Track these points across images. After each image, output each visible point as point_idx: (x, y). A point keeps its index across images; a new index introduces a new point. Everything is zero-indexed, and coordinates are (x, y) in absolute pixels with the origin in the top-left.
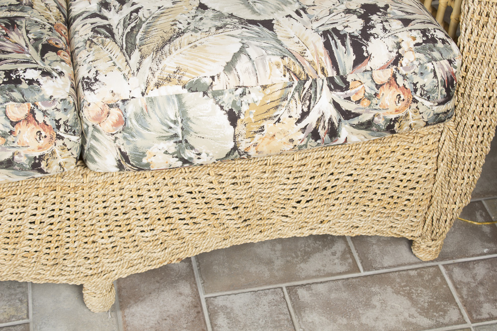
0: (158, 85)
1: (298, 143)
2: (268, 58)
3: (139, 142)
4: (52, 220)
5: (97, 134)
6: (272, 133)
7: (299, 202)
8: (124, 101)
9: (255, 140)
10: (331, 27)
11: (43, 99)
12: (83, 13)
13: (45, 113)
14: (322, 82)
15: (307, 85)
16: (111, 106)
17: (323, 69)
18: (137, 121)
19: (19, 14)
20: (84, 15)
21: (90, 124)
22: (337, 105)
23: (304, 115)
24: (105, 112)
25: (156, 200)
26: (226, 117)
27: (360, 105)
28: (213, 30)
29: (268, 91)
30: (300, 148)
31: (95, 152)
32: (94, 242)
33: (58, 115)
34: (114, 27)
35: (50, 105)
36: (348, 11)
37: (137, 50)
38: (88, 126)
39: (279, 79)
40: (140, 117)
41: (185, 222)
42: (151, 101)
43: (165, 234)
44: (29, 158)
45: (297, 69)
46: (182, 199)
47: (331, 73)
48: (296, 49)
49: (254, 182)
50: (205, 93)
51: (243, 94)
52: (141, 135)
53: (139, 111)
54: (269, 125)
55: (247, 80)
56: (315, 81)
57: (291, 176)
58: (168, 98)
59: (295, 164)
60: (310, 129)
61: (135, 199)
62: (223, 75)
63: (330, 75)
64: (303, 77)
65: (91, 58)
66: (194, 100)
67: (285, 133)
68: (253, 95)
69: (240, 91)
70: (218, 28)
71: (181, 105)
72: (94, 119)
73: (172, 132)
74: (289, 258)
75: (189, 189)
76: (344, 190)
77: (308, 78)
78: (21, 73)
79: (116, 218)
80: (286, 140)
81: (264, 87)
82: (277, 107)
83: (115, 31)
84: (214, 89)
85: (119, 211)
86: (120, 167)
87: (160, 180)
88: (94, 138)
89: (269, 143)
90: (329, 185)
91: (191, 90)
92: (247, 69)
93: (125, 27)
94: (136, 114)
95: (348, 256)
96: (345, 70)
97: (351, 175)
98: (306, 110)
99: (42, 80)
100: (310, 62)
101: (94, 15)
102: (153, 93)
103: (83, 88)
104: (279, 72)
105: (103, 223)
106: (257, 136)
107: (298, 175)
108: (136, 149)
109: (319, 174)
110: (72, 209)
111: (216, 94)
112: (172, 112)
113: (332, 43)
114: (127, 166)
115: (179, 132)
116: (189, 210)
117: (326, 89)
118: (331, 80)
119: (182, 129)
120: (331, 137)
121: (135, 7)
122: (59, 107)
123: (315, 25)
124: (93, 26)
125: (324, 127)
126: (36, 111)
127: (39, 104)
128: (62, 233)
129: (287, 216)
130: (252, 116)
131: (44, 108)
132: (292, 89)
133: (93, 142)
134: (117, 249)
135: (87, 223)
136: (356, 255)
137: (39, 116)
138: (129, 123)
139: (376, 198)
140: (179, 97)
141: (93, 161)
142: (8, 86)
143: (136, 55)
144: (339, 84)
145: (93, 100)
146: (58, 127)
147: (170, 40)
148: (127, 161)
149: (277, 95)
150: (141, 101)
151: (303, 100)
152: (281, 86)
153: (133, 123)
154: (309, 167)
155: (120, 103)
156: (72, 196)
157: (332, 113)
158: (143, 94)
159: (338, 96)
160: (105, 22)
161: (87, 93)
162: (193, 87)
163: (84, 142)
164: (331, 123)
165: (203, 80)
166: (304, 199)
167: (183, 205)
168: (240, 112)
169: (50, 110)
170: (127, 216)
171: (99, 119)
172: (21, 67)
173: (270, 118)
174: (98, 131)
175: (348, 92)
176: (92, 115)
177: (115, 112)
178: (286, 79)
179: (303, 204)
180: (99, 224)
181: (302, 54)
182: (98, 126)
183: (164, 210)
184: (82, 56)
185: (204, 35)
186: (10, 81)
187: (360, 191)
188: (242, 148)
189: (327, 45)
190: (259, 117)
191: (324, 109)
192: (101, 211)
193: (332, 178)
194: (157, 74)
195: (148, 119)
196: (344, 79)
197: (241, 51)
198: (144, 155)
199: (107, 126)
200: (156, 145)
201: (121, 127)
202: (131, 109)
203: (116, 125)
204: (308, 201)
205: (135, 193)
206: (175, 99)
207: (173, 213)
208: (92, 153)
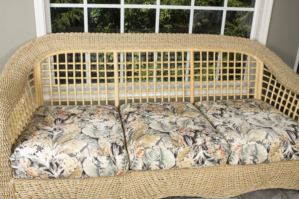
0: (250, 142)
1: (282, 159)
2: (275, 136)
3: (245, 156)
4: (216, 179)
5: (234, 154)
6: (276, 156)
7: (277, 177)
8: (242, 145)
9: (272, 157)
10: (287, 129)
11: (222, 144)
12: (219, 125)
13: (223, 147)
14: (289, 142)
15: (285, 143)
16: (239, 146)
17: (289, 139)
18: (245, 150)
19: (204, 124)
20: (220, 125)
21: (233, 151)
22: (293, 149)
23: (285, 151)
24: (238, 148)
25: (242, 174)
26: (266, 150)
27: (298, 149)
28: (258, 129)
29: (276, 144)
30: (282, 160)
31: (233, 159)
32: (224, 186)
33: (226, 148)
34: (231, 128)
35: (224, 145)
36: (289, 126)
37: (241, 133)
38: (232, 151)
39: (278, 141)
40: (246, 149)
41: (248, 181)
42: (249, 145)
43: (243, 185)
44: (218, 159)
45: (283, 139)
46: (249, 174)
47: (291, 140)
48: (281, 134)
49: (267, 170)
50: (261, 144)
51: (270, 145)
52: (246, 154)
53: (246, 148)
54: (276, 153)
55: (271, 141)
56: (287, 142)
57: (276, 169)
58: (253, 145)
59: (278, 166)
60: (285, 155)
61: (237, 174)
62: (265, 140)
63: (290, 141)
64: (284, 141)
65: (229, 135)
66: (258, 145)
67: (279, 156)
68: (273, 145)
69: (269, 144)
70: (259, 129)
71: (256, 147)
72: (234, 150)
73: (253, 154)
74: (266, 197)
75: (251, 171)
76: (289, 174)
77: (285, 141)
78: (215, 137)
79: (231, 179)
80: (279, 158)
81: (275, 143)
82: (278, 148)
83: (232, 129)
84: (263, 143)
85: (232, 177)
86: (239, 163)
87: (244, 169)
88: (233, 155)
89: (275, 158)
90: (285, 172)
91: (258, 143)
92: (271, 138)
93: (234, 128)
94: (245, 149)
95: (283, 197)
96: (294, 140)
97: (291, 170)
98: (285, 149)
99: (221, 139)
100: (285, 137)
101: (223, 125)
102: (249, 143)
103: (230, 142)
104: (278, 139)
105: (228, 180)
106: (273, 156)
107: (278, 169)
108: (244, 158)
109: (283, 169)
110: (221, 176)
111: (264, 144)
112: (254, 148)
113: (289, 133)
114: (240, 163)
115: (255, 154)
116: (250, 178)
117: (290, 144)
118: (291, 142)
119: (256, 153)
120: (290, 158)
121: (233, 124)
122: (226, 146)
123: (283, 129)
124: (225, 128)
125: (289, 155)
126: (221, 147)
127: (222, 145)
128: (217, 183)
129: (273, 182)
130: (272, 151)
131: (223, 146)
132: (282, 144)
133: (233, 156)
134: (230, 189)
135: (224, 180)
136: (285, 197)
137: (222, 148)
138: (243, 151)
139: (296, 177)
140: (255, 145)
141: (231, 161)
142: (213, 140)
143: (242, 134)
144: (293, 143)
145: (234, 145)
146: (226, 151)
147: (248, 131)
148: (241, 162)
149: (278, 145)
150: (246, 145)
151: (285, 147)
152: (279, 143)
153: (244, 151)
154: (281, 167)
155: (241, 146)
156: (222, 172)
157: (291, 151)
158: (247, 144)
159: (293, 146)
160: (227, 127)
161: (232, 143)
162: (259, 142)
163: (229, 156)
164: (291, 154)
165: (261, 141)
166: (278, 176)
167: (249, 176)
168: (270, 149)
169: (224, 146)
170: (234, 179)
171: (236, 149)
172: (214, 136)
173: (277, 151)
174: (235, 153)
175: (295, 145)
176: (234, 148)
177: (240, 148)
178: (280, 141)
179: (278, 178)
180: (227, 181)
181: (283, 135)
182: (235, 152)
183: (244, 178)
184: (225, 134)
185: (256, 130)
186: (213, 139)
187: (292, 175)
188: (268, 159)
189: (288, 133)
190: (274, 151)
191: (289, 150)
192: (228, 177)
193: (286, 170)
194: (249, 139)
195: (248, 150)
196: (294, 142)
197: (268, 134)
198: (245, 160)
199: (238, 151)
200: (249, 157)
201: (241, 152)
202: (244, 147)
203: (240, 151)
204: (279, 177)
205: (237, 172)
206: (254, 145)
207: (246, 178)
208: (232, 159)
